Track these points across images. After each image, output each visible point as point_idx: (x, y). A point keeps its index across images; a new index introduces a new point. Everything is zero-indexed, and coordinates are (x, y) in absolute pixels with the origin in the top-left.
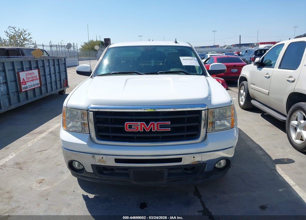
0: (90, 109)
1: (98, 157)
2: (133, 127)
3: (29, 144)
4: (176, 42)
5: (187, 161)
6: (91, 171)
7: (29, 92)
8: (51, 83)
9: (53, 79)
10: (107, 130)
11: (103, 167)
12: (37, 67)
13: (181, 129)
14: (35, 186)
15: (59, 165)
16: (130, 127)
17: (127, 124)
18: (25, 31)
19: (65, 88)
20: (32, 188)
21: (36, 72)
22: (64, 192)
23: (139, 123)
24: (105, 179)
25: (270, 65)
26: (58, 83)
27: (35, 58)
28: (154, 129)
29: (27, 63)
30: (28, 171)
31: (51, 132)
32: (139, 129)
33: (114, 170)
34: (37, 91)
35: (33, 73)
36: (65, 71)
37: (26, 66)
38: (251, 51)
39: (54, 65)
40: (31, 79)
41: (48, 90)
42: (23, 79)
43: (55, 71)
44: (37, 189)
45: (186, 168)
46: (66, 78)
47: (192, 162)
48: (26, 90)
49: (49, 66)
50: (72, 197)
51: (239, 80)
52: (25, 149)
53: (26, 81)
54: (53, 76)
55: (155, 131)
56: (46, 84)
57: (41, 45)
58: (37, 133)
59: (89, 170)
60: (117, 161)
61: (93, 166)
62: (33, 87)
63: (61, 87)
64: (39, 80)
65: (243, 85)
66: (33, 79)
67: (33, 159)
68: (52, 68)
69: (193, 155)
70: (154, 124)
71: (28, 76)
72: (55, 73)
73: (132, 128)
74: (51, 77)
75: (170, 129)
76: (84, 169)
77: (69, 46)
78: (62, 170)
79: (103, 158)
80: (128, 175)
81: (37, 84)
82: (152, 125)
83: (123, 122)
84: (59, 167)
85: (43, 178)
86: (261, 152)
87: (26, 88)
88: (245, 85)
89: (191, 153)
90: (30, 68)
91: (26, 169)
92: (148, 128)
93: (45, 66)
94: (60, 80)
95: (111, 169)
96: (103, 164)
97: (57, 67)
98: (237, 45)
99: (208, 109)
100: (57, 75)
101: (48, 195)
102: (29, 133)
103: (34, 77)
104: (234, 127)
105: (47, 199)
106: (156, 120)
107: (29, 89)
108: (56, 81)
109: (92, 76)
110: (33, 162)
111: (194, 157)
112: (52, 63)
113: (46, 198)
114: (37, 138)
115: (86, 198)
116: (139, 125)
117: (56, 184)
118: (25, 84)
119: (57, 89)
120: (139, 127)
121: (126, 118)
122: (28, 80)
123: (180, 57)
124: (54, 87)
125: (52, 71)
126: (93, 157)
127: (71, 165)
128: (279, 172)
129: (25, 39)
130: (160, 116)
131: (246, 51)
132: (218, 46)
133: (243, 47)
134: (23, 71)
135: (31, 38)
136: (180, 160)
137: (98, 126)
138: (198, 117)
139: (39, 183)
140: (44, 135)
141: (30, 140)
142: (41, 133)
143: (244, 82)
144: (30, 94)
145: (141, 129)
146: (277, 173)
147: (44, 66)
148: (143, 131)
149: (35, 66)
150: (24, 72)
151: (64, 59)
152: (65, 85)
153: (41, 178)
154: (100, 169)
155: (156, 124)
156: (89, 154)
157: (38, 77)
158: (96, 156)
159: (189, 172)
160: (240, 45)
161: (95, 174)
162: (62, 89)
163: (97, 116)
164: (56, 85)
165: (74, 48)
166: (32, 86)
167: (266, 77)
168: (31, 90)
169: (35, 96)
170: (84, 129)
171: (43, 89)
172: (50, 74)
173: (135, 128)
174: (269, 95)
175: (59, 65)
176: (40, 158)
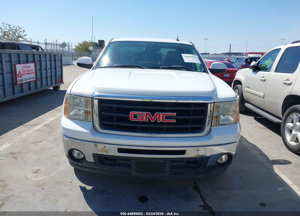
0: (95, 97)
1: (100, 146)
2: (139, 117)
3: (23, 135)
4: (178, 40)
5: (190, 154)
6: (92, 160)
7: (24, 86)
8: (47, 78)
9: (49, 74)
10: (111, 119)
11: (104, 157)
12: (33, 61)
13: (186, 122)
14: (30, 175)
15: (55, 156)
16: (135, 116)
17: (132, 114)
18: (20, 28)
19: (59, 84)
20: (27, 178)
21: (32, 66)
22: (61, 183)
23: (145, 113)
24: (105, 169)
25: (265, 69)
26: (54, 78)
27: (32, 52)
28: (159, 120)
29: (24, 56)
30: (23, 160)
31: (46, 125)
32: (145, 119)
33: (115, 160)
34: (32, 85)
35: (30, 67)
36: (61, 67)
37: (23, 58)
38: (242, 59)
39: (50, 60)
40: (27, 73)
41: (43, 85)
42: (20, 72)
43: (51, 66)
44: (32, 179)
45: (189, 162)
46: (62, 74)
47: (196, 155)
48: (22, 82)
49: (45, 61)
50: (69, 188)
51: (233, 84)
52: (20, 139)
53: (22, 73)
54: (49, 71)
55: (160, 122)
56: (41, 79)
57: (36, 43)
58: (31, 125)
59: (90, 159)
60: (120, 150)
61: (94, 155)
62: (29, 80)
63: (56, 83)
64: (34, 74)
65: (237, 88)
66: (29, 72)
67: (28, 150)
68: (48, 63)
69: (196, 149)
70: (159, 115)
71: (24, 69)
72: (51, 68)
73: (137, 118)
74: (47, 72)
75: (175, 120)
76: (84, 158)
77: (64, 45)
78: (58, 161)
79: (105, 147)
80: (129, 166)
81: (33, 78)
82: (158, 116)
83: (128, 111)
84: (55, 158)
85: (39, 168)
86: (256, 152)
87: (22, 81)
88: (240, 89)
89: (195, 146)
90: (27, 61)
91: (21, 159)
92: (153, 119)
93: (42, 60)
94: (56, 76)
95: (112, 160)
96: (104, 154)
97: (53, 62)
98: (227, 54)
99: (214, 103)
100: (53, 70)
101: (44, 184)
102: (23, 125)
103: (30, 71)
104: (237, 123)
105: (43, 189)
106: (162, 111)
107: (25, 82)
108: (51, 77)
109: (93, 68)
110: (28, 152)
111: (198, 150)
112: (48, 59)
113: (42, 187)
114: (31, 130)
115: (83, 189)
116: (144, 115)
117: (52, 175)
118: (21, 77)
119: (52, 84)
120: (145, 117)
121: (132, 107)
122: (24, 73)
123: (182, 54)
124: (49, 82)
125: (49, 66)
126: (96, 145)
127: (70, 154)
128: (276, 171)
129: (20, 36)
130: (167, 107)
131: (237, 59)
132: (209, 54)
133: (233, 56)
134: (20, 63)
135: (25, 35)
136: (183, 152)
137: (102, 115)
138: (204, 110)
139: (35, 173)
140: (38, 127)
141: (24, 131)
142: (35, 125)
143: (239, 86)
144: (25, 87)
145: (146, 120)
146: (274, 172)
147: (40, 61)
148: (148, 121)
149: (32, 60)
150: (20, 65)
151: (60, 56)
152: (60, 81)
153: (36, 168)
154: (101, 159)
155: (161, 115)
156: (91, 143)
157: (34, 71)
158: (99, 145)
159: (192, 165)
160: (230, 54)
161: (95, 163)
162: (57, 85)
163: (102, 105)
164: (52, 80)
165: (69, 47)
166: (27, 79)
167: (261, 80)
168: (26, 83)
169: (30, 89)
170: (87, 117)
171: (39, 83)
172: (46, 69)
173: (140, 118)
174: (264, 98)
175: (55, 60)
176: (35, 149)
